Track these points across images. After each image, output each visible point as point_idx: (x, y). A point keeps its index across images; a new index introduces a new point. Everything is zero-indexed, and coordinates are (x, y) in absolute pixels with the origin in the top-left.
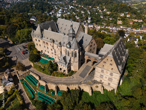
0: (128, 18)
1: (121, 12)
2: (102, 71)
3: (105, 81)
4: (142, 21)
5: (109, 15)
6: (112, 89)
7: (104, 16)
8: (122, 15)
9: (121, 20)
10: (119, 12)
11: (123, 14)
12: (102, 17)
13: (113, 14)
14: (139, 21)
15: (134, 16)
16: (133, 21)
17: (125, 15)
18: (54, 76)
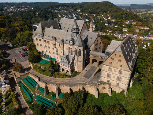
0: (134, 25)
1: (126, 20)
2: (110, 69)
3: (114, 81)
4: (148, 28)
5: (114, 23)
6: (122, 90)
7: (109, 23)
8: (127, 23)
9: (127, 27)
10: (124, 20)
11: (129, 22)
12: (107, 25)
13: (118, 22)
14: (146, 29)
15: (140, 23)
16: (139, 28)
17: (131, 22)
18: (56, 77)
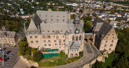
0: (54, 6)
1: (47, 2)
4: (63, 7)
5: (39, 5)
7: (35, 6)
8: (49, 4)
9: (50, 8)
10: (45, 2)
11: (49, 3)
12: (34, 7)
13: (42, 4)
14: (62, 7)
15: (57, 4)
16: (58, 8)
17: (51, 3)
